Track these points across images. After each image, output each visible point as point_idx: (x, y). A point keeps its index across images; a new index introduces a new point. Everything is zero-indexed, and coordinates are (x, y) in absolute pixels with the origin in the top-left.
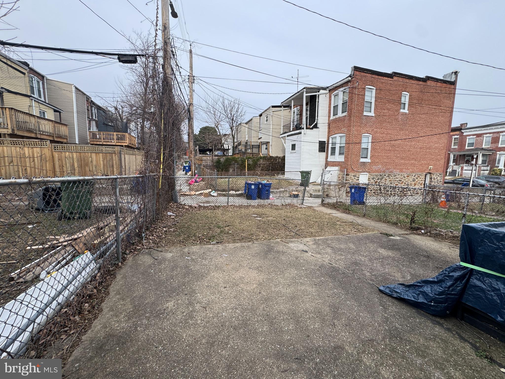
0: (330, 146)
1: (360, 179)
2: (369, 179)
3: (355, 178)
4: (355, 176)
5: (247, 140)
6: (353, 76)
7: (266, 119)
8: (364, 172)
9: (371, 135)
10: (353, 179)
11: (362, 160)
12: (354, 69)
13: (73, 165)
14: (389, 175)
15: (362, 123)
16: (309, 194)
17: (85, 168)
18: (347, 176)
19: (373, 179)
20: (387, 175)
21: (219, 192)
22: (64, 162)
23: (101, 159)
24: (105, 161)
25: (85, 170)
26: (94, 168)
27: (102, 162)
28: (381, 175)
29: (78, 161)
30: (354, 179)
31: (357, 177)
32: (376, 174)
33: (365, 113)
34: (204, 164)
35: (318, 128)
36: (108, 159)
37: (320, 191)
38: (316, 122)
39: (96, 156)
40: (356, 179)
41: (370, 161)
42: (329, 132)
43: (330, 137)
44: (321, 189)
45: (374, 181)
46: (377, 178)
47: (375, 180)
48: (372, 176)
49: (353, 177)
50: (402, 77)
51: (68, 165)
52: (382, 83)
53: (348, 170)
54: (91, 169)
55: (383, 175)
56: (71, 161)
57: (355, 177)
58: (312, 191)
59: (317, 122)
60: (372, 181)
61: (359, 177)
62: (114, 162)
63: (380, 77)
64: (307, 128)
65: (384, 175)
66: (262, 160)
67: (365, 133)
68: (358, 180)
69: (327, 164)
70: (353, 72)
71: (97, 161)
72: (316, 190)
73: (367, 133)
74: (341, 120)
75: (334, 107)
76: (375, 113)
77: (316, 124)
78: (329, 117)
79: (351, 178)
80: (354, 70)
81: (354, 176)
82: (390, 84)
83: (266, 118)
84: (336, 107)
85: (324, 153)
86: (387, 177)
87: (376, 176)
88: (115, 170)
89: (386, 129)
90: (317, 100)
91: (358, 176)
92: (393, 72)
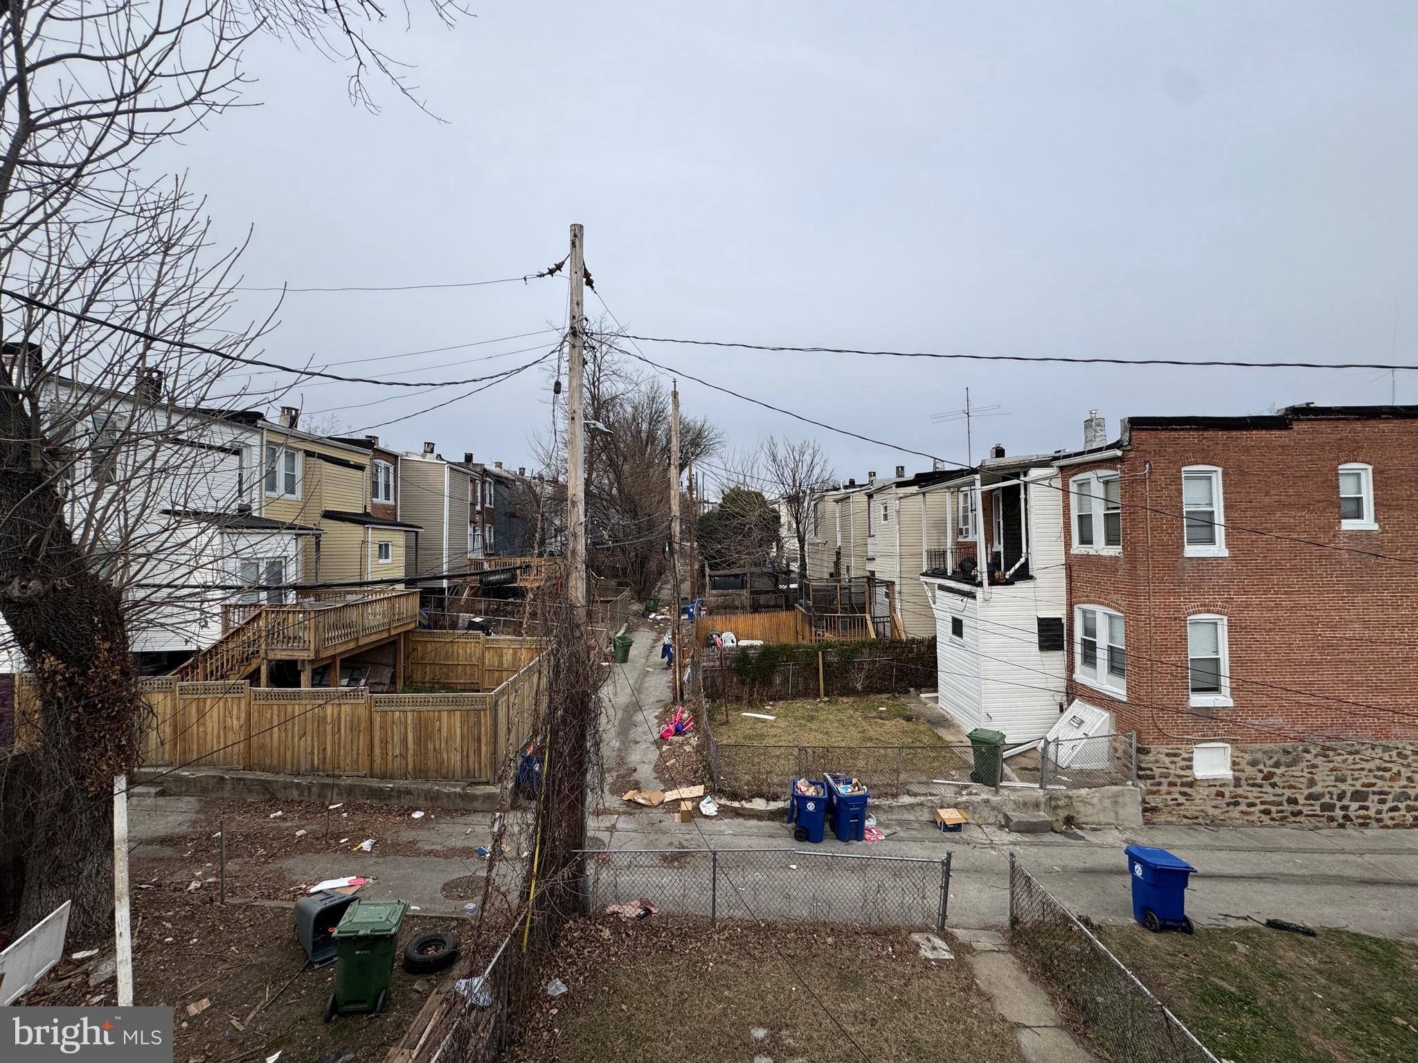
0: (1079, 634)
1: (1195, 763)
2: (1234, 763)
3: (1172, 762)
4: (1175, 755)
5: (840, 548)
6: (1129, 447)
7: (882, 513)
8: (1213, 741)
9: (1225, 618)
10: (1169, 765)
11: (1198, 700)
12: (1128, 426)
13: (405, 739)
14: (1325, 748)
15: (1181, 582)
16: (1000, 817)
17: (426, 744)
18: (1142, 757)
19: (1253, 763)
20: (1314, 752)
21: (723, 802)
22: (390, 733)
23: (458, 724)
24: (466, 727)
25: (426, 748)
26: (443, 746)
27: (458, 731)
28: (1287, 752)
29: (414, 729)
30: (1172, 766)
31: (1184, 759)
32: (1268, 746)
33: (1191, 551)
34: (705, 664)
35: (1031, 578)
36: (471, 722)
37: (1042, 806)
38: (1022, 560)
39: (449, 716)
40: (1179, 764)
41: (1230, 703)
42: (1070, 590)
43: (1076, 608)
44: (1043, 800)
45: (1261, 771)
46: (1271, 762)
47: (1261, 767)
48: (1246, 756)
49: (1167, 760)
50: (1329, 420)
51: (396, 737)
52: (1247, 450)
53: (1144, 736)
54: (437, 747)
55: (1295, 750)
56: (403, 730)
57: (1176, 759)
58: (1011, 806)
59: (1027, 560)
60: (1250, 771)
61: (1190, 759)
62: (483, 729)
63: (1234, 433)
64: (993, 582)
65: (1301, 748)
66: (866, 651)
67: (1200, 612)
68: (1190, 767)
69: (1073, 691)
70: (1127, 434)
71: (449, 729)
72: (1025, 804)
73: (1208, 612)
74: (1105, 566)
75: (1080, 517)
76: (1228, 545)
77: (1025, 566)
78: (1068, 544)
79: (1157, 761)
80: (1131, 430)
81: (1167, 755)
82: (1282, 447)
83: (882, 508)
84: (1085, 520)
85: (1060, 653)
86: (1316, 756)
87: (1264, 753)
88: (484, 748)
89: (1286, 593)
90: (1022, 496)
91: (1186, 756)
92: (1287, 409)
